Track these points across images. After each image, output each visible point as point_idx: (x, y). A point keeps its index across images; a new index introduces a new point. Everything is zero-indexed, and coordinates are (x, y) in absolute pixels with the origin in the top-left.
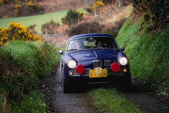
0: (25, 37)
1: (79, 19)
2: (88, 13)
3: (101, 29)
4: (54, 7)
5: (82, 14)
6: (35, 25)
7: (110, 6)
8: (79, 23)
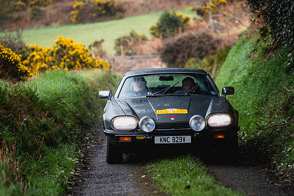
0: (81, 62)
1: (180, 29)
2: (199, 17)
4: (142, 5)
5: (187, 20)
6: (103, 41)
7: (239, 4)
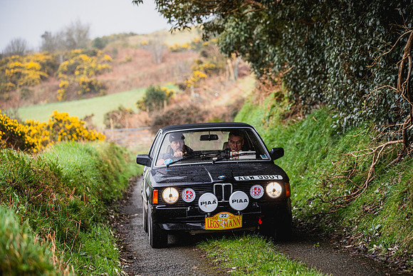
0: (78, 135)
1: (165, 102)
2: (181, 92)
3: (204, 116)
4: (124, 82)
5: (171, 94)
6: (93, 115)
7: (217, 79)
8: (166, 108)
